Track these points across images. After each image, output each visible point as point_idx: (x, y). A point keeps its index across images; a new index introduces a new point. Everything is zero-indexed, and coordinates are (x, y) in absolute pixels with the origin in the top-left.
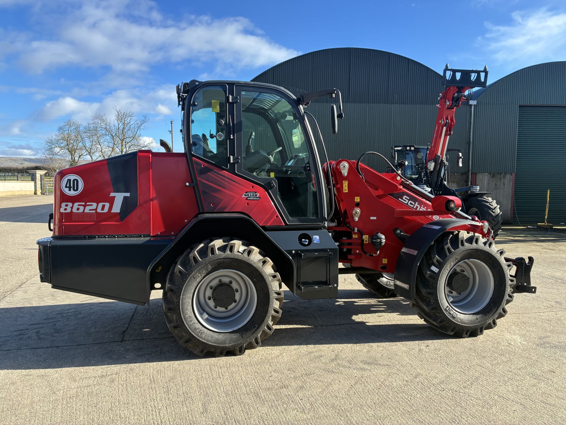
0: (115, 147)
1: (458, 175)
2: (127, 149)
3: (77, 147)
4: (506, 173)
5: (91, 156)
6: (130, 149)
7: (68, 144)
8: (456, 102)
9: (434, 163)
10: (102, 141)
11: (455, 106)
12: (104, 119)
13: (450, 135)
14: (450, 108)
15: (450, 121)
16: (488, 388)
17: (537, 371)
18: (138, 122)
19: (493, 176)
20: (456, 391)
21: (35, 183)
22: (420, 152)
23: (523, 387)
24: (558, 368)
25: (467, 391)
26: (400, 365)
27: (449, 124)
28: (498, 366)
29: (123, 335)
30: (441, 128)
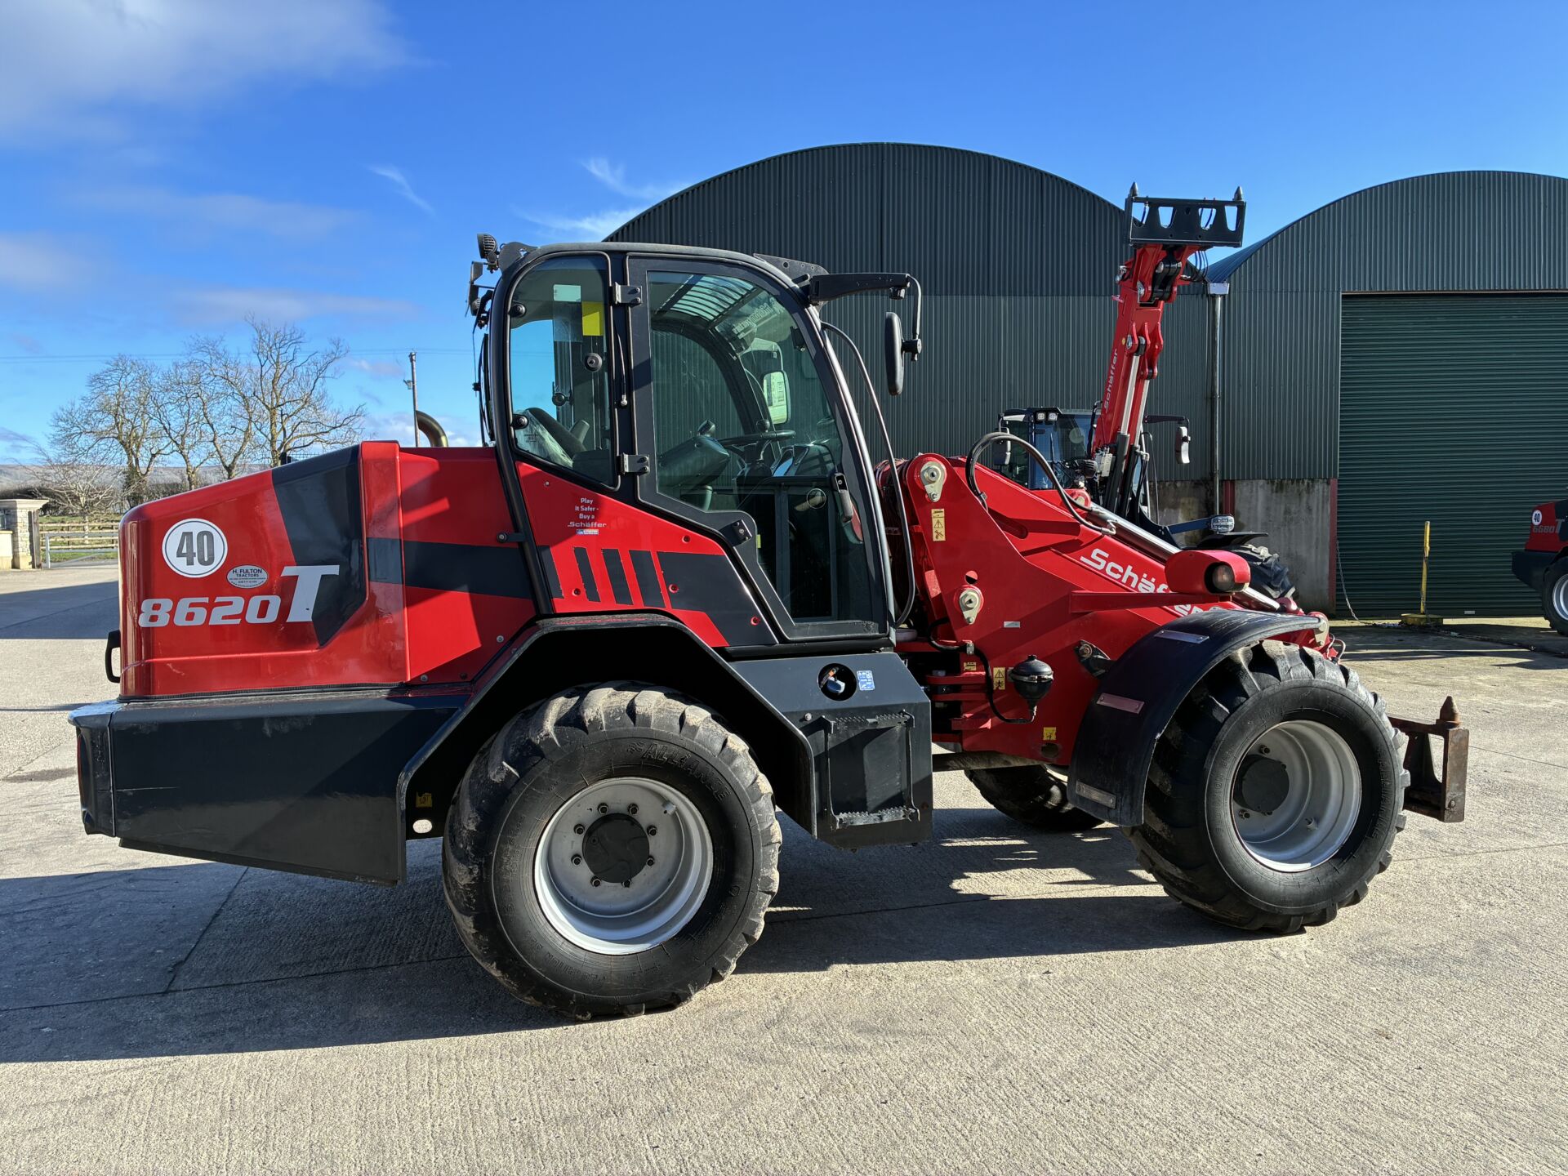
0: (254, 429)
1: (1186, 486)
2: (288, 434)
3: (144, 431)
4: (1313, 480)
5: (184, 457)
6: (295, 435)
7: (117, 424)
8: (1163, 287)
9: (1111, 455)
10: (215, 413)
11: (1161, 299)
12: (221, 352)
13: (1151, 377)
14: (1150, 303)
15: (1149, 342)
16: (1194, 1088)
17: (1341, 1032)
18: (318, 357)
19: (1280, 487)
20: (1103, 1101)
21: (14, 535)
22: (1076, 426)
23: (1293, 1084)
24: (1402, 1025)
25: (1135, 1099)
26: (958, 1031)
27: (1148, 347)
28: (1233, 1024)
29: (172, 975)
30: (1125, 358)
